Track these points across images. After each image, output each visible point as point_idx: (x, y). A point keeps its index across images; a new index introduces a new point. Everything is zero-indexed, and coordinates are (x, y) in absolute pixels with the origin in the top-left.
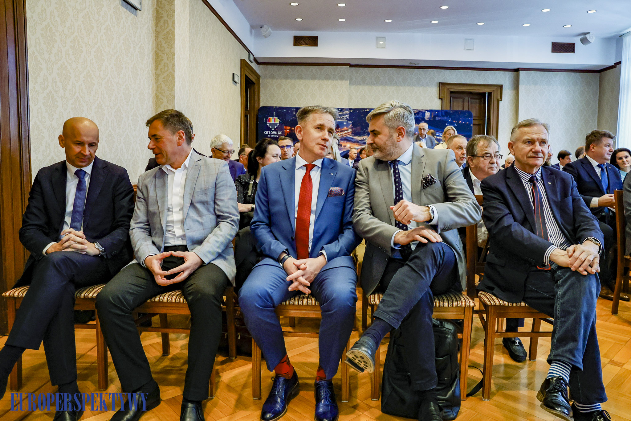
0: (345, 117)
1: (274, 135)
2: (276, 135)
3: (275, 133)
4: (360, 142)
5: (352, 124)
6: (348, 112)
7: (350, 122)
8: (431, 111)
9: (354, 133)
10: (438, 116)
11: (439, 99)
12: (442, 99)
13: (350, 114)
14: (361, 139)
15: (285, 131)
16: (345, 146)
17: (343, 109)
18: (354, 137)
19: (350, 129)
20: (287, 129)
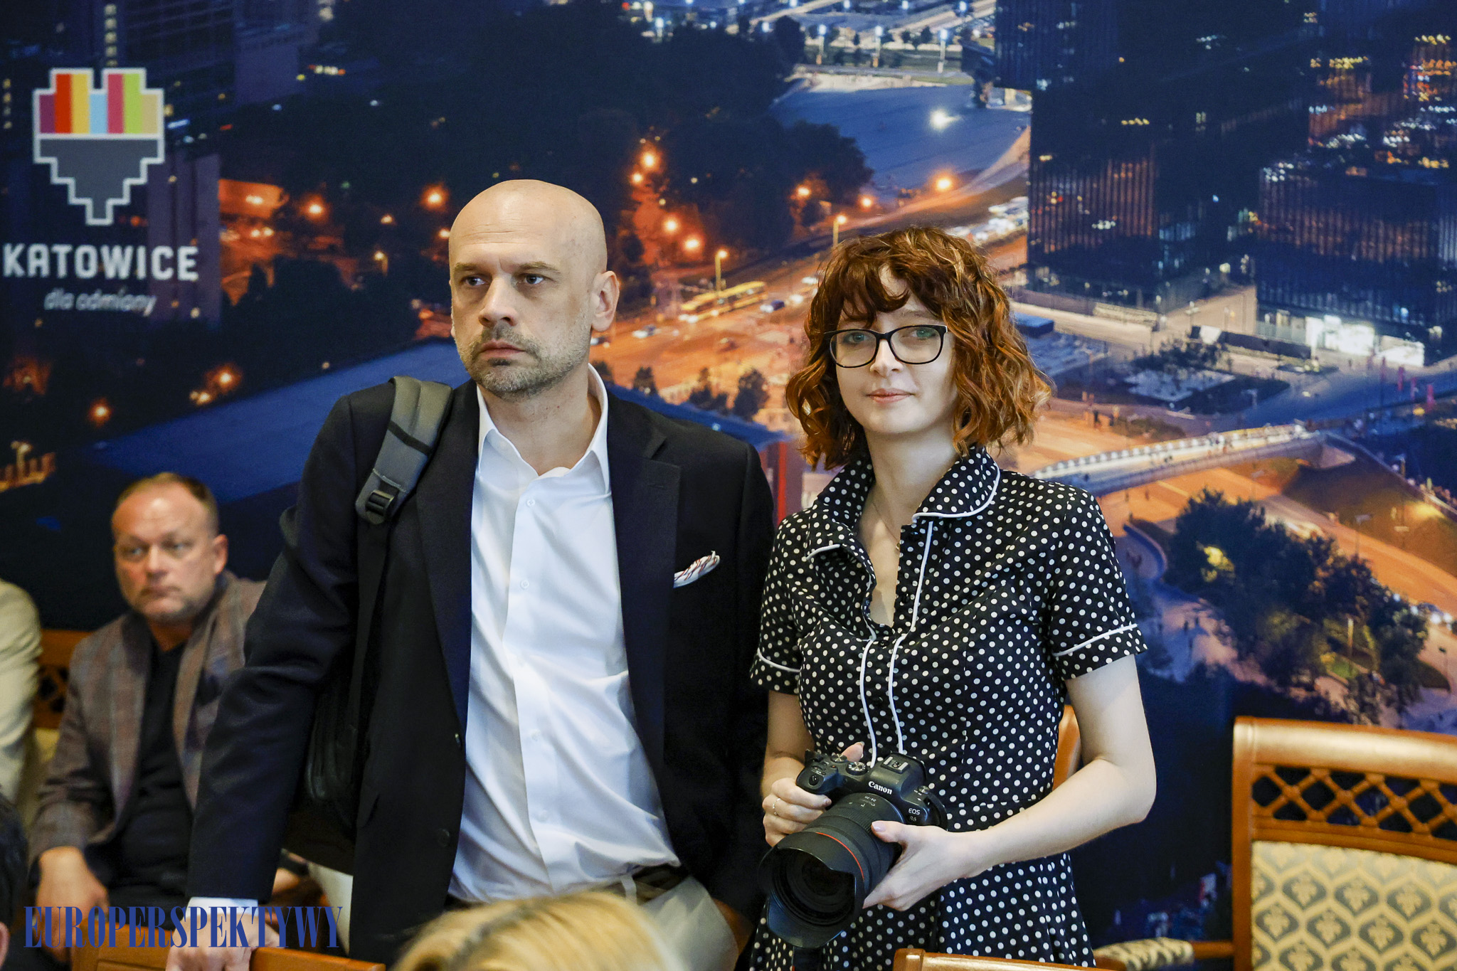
2: (134, 285)
3: (117, 262)
4: (1144, 381)
7: (1015, 101)
9: (1053, 262)
15: (229, 237)
18: (1066, 320)
19: (1004, 193)
20: (254, 220)
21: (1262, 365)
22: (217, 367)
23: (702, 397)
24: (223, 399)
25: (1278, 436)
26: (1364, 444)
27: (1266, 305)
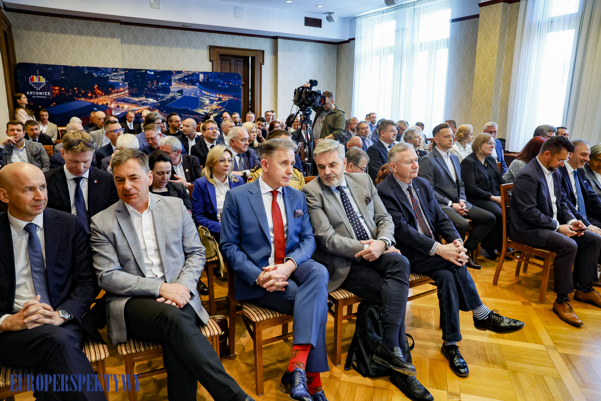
0: (120, 77)
1: (41, 95)
2: (43, 95)
3: (41, 93)
5: (129, 84)
6: (123, 72)
7: (127, 83)
8: (204, 73)
9: (131, 95)
10: (211, 78)
11: (210, 61)
12: (212, 62)
13: (125, 74)
14: (138, 100)
15: (54, 91)
16: (123, 108)
17: (117, 69)
18: (132, 99)
19: (126, 90)
20: (56, 90)
21: (146, 102)
22: (54, 102)
23: (103, 104)
24: (54, 105)
25: (147, 106)
26: (153, 107)
27: (146, 98)
